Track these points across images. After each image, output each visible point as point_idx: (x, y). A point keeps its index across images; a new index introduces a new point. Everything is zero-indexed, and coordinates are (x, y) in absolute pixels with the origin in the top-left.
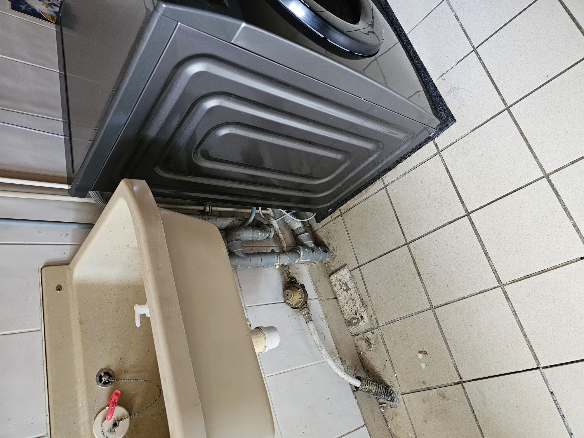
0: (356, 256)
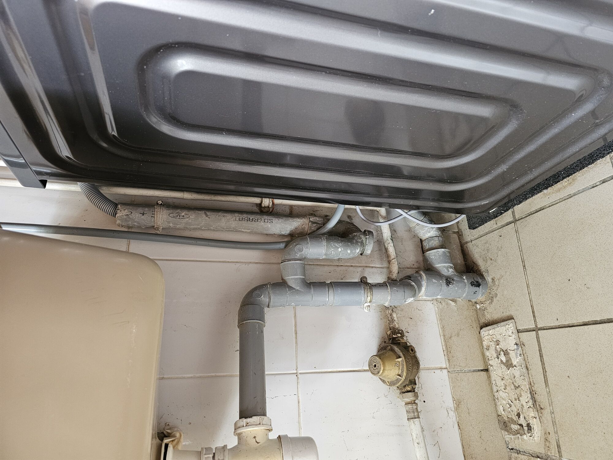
0: (532, 307)
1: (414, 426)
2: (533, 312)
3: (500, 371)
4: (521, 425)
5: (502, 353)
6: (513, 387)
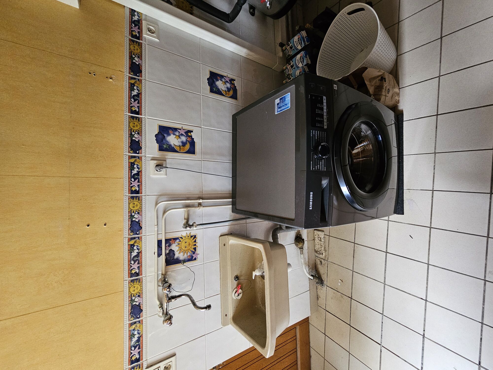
0: (329, 231)
1: (302, 256)
3: (318, 241)
5: (319, 238)
6: (320, 245)
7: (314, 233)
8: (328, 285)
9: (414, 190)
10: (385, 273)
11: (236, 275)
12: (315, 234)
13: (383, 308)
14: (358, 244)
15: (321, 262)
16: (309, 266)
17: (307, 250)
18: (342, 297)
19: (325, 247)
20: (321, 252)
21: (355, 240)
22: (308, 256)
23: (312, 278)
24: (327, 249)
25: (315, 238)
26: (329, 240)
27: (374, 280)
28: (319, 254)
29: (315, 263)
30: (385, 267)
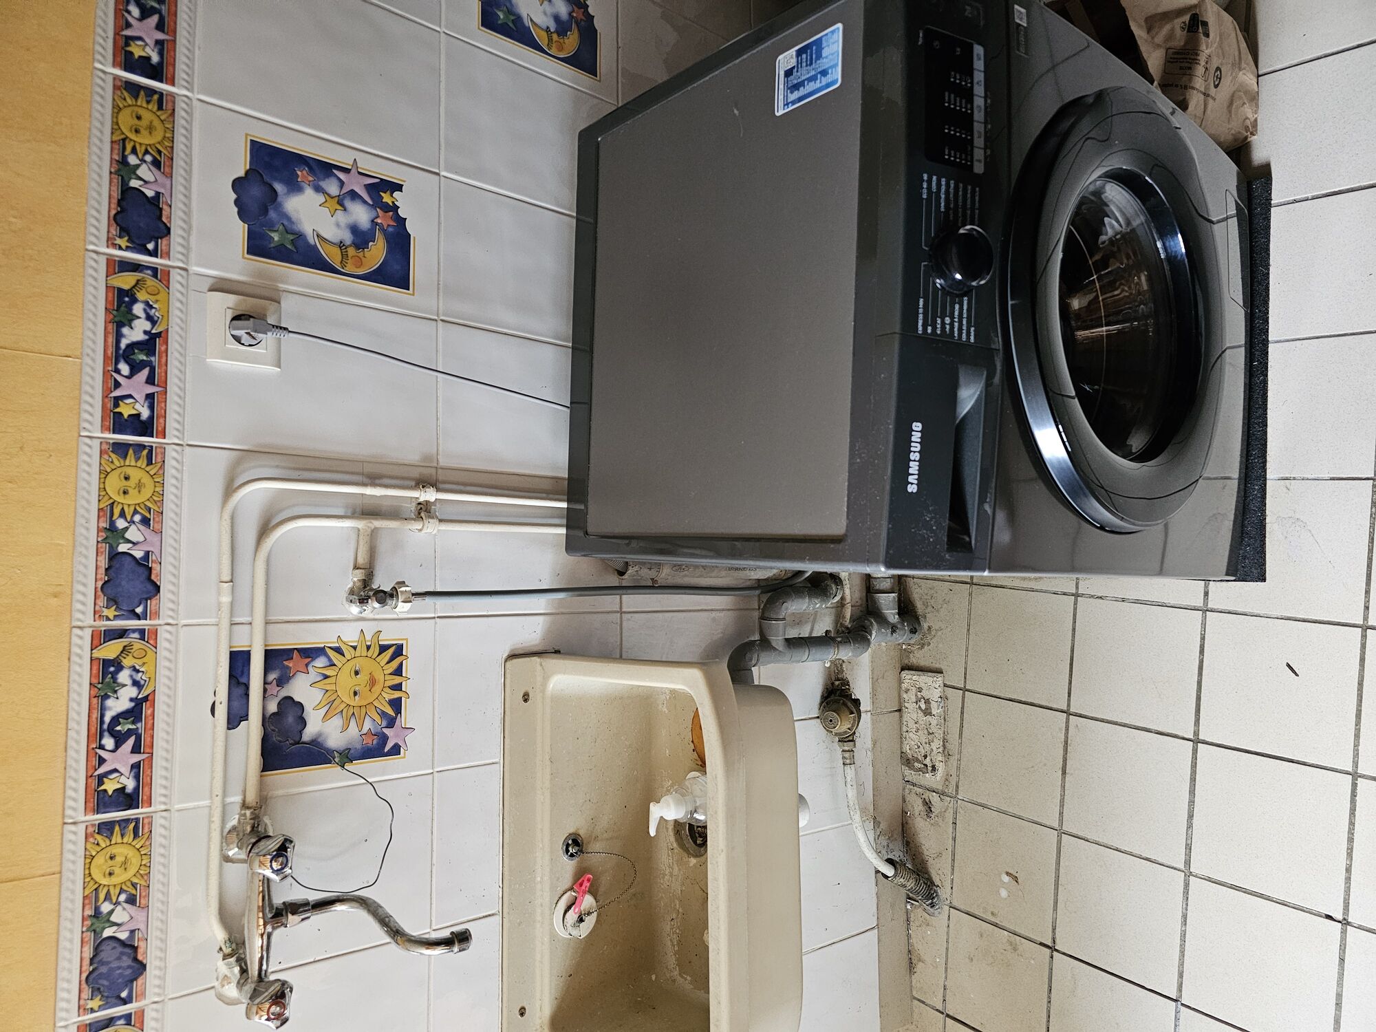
0: (966, 669)
1: (850, 771)
2: (965, 674)
3: (916, 715)
4: (926, 765)
5: (923, 701)
6: (926, 732)
7: (900, 682)
8: (955, 904)
9: (1308, 479)
10: (1190, 826)
11: (572, 831)
12: (904, 686)
13: (1181, 975)
14: (1081, 716)
15: (928, 805)
16: (876, 823)
17: (869, 753)
18: (1015, 949)
19: (945, 741)
20: (928, 761)
21: (1069, 700)
22: (875, 780)
23: (889, 871)
24: (953, 746)
25: (906, 704)
26: (963, 708)
27: (1147, 859)
28: (920, 770)
29: (904, 813)
30: (1192, 803)
